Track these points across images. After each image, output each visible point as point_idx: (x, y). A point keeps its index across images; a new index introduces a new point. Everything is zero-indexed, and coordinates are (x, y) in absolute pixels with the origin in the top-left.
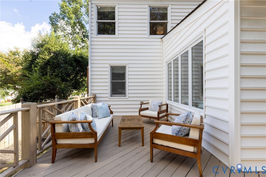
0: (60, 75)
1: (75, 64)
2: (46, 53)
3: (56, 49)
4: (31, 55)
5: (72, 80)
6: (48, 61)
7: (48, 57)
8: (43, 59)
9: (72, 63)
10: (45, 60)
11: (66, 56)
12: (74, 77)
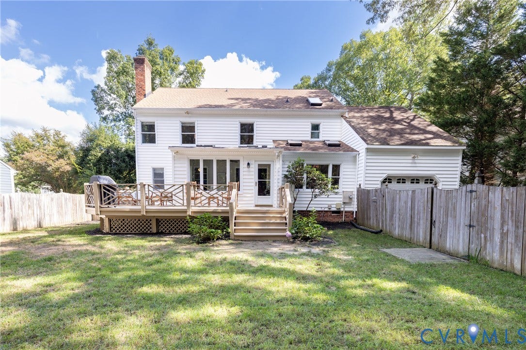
0: (113, 172)
1: (127, 160)
2: (98, 149)
3: (107, 144)
4: (81, 150)
5: (125, 177)
6: (100, 158)
7: (100, 154)
8: (95, 156)
9: (124, 159)
10: (97, 156)
11: (118, 151)
12: (127, 174)
